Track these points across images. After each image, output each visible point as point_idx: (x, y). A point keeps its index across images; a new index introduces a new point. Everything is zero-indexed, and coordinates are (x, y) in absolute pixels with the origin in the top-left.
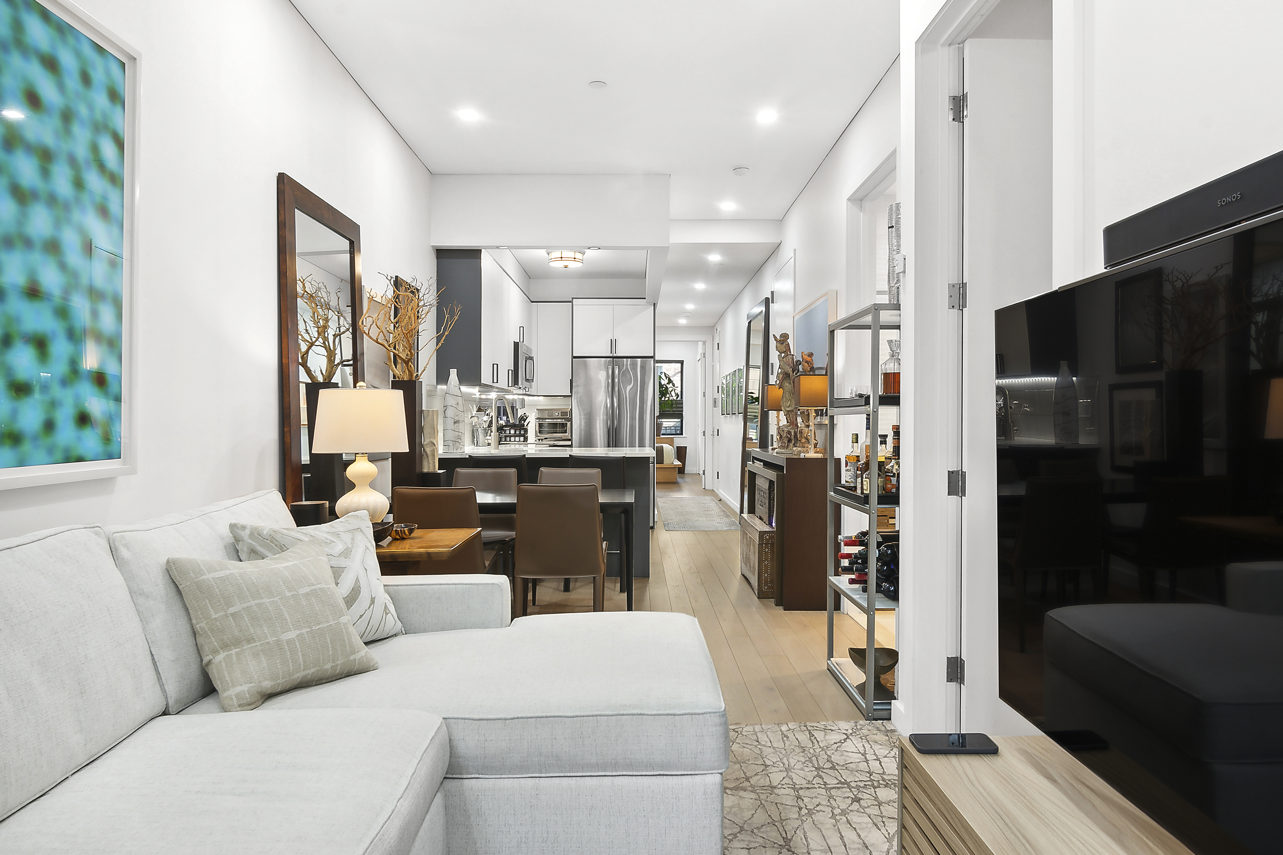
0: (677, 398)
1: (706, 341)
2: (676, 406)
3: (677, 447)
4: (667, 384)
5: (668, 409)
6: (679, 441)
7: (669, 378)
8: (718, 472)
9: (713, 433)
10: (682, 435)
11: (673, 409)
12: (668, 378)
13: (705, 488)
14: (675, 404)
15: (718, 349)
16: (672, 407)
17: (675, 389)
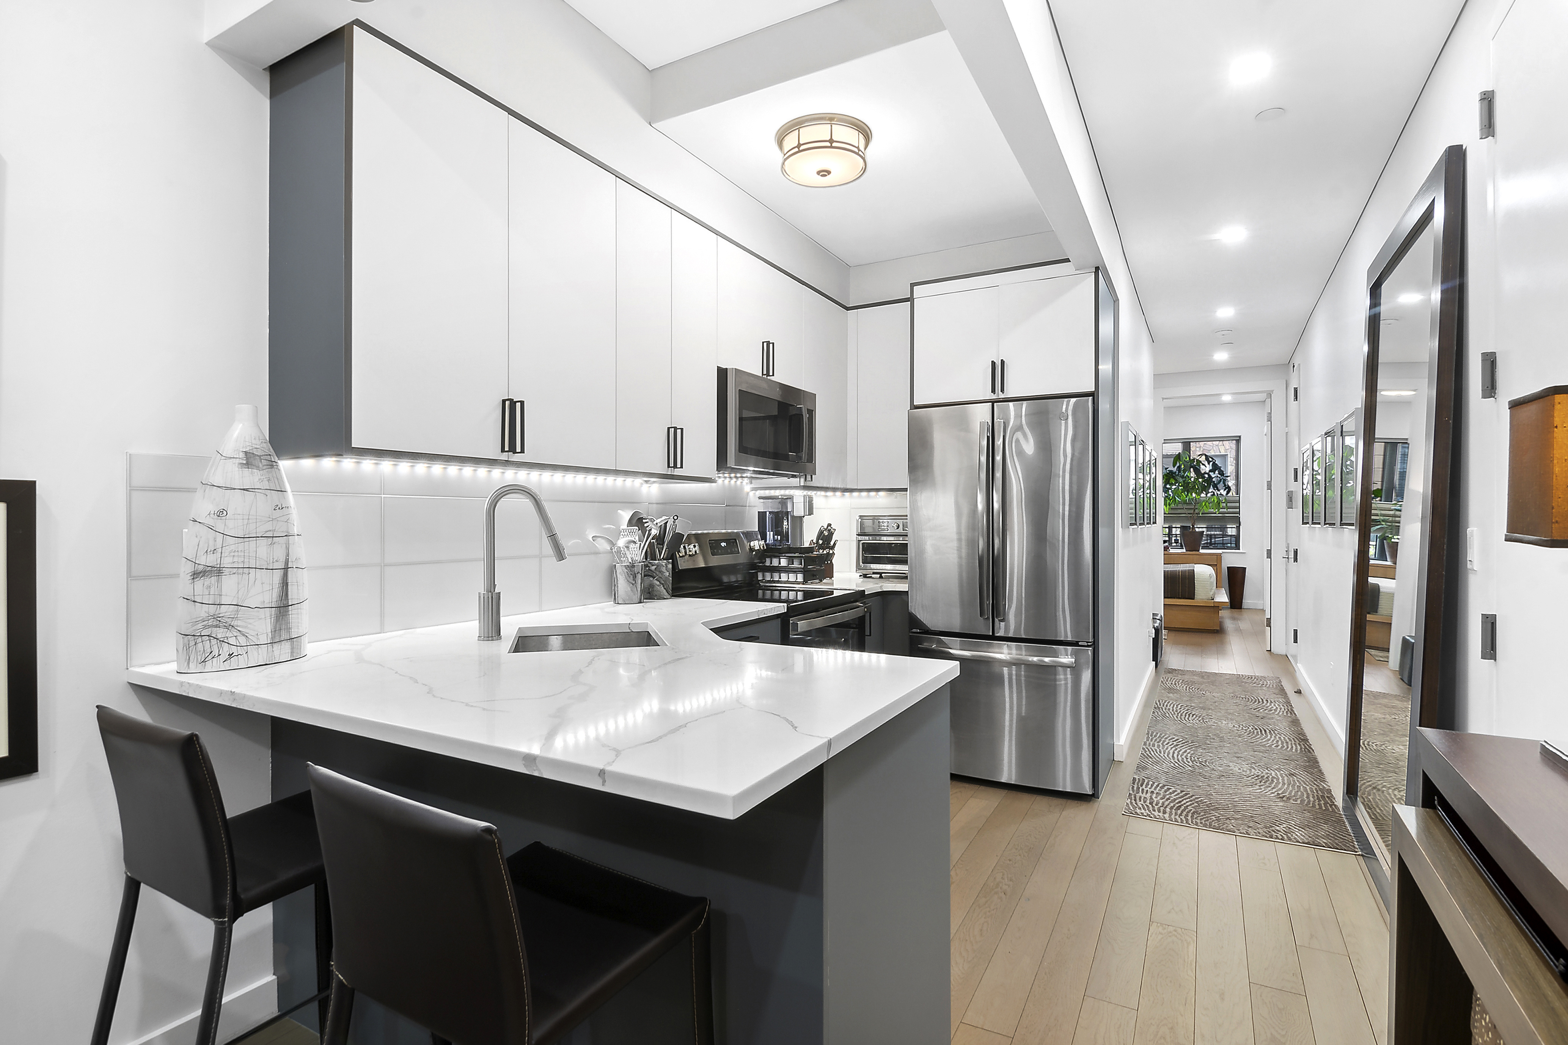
0: (1228, 493)
1: (1272, 391)
2: (1226, 505)
3: (1227, 567)
4: (1210, 471)
5: (1212, 510)
6: (1231, 559)
7: (1214, 463)
8: (1296, 632)
9: (1288, 554)
10: (1239, 549)
11: (1221, 510)
12: (1211, 463)
13: (1270, 650)
14: (1224, 503)
15: (1296, 398)
16: (1218, 507)
17: (1224, 479)
